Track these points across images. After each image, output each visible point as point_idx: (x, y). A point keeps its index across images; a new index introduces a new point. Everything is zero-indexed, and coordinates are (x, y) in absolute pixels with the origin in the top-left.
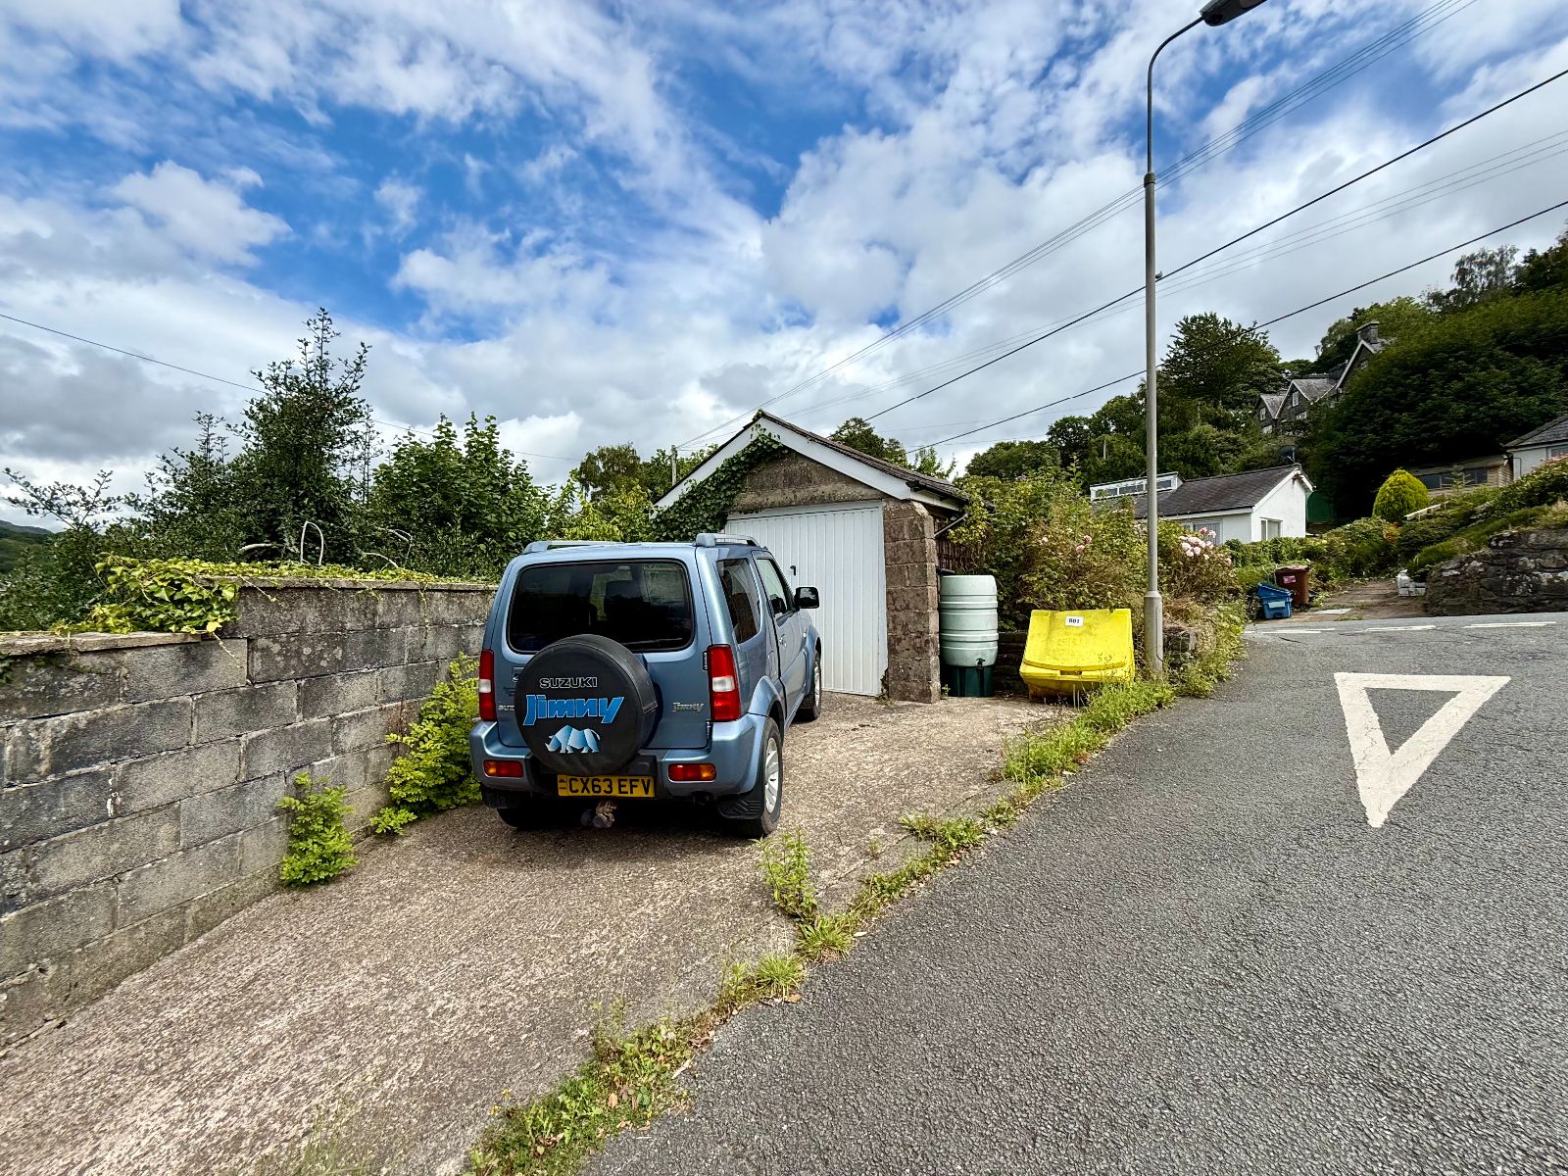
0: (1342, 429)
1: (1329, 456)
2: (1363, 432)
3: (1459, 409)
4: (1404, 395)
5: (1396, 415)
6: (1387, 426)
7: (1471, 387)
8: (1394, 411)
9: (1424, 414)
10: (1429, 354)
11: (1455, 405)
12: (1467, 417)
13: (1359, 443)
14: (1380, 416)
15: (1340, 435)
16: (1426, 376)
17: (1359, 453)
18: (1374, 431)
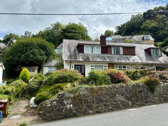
0: (11, 55)
1: (7, 61)
2: (15, 57)
3: (32, 56)
4: (23, 50)
5: (21, 54)
6: (20, 57)
7: (34, 52)
8: (21, 53)
9: (26, 55)
10: (27, 43)
11: (31, 55)
12: (33, 58)
13: (14, 59)
14: (18, 54)
15: (10, 56)
16: (27, 48)
17: (14, 62)
18: (17, 57)
